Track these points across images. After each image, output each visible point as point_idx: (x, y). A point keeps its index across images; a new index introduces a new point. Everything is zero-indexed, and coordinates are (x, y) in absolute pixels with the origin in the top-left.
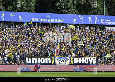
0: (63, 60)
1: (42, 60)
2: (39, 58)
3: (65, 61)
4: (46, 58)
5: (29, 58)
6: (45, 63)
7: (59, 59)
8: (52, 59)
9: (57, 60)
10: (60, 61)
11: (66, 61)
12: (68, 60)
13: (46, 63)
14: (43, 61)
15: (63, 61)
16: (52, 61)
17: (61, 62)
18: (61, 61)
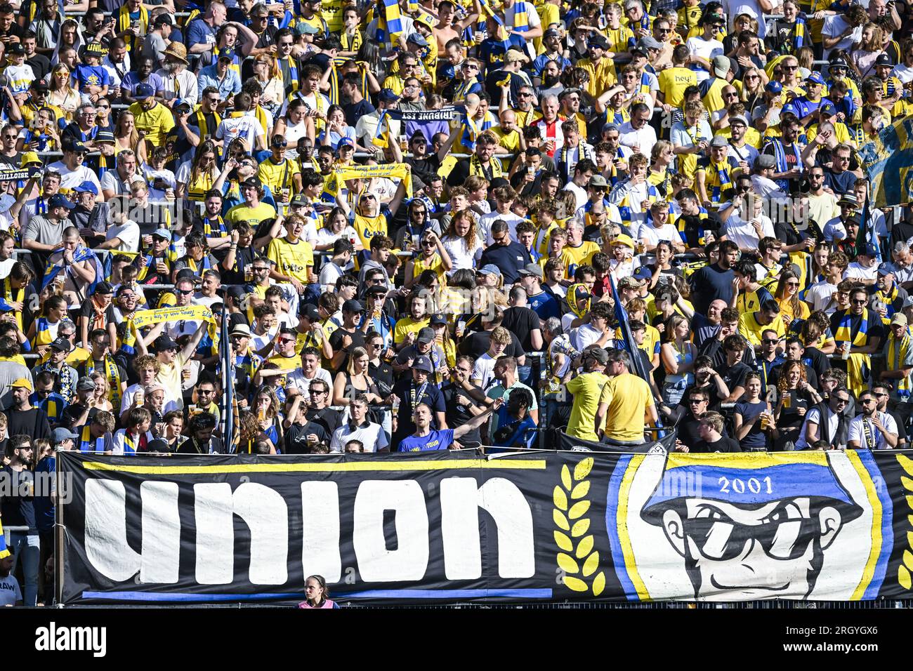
0: (751, 518)
1: (389, 516)
2: (331, 488)
3: (787, 533)
4: (446, 484)
5: (133, 482)
6: (435, 575)
7: (679, 505)
8: (559, 496)
9: (652, 514)
10: (698, 530)
11: (810, 535)
12: (850, 511)
13: (452, 573)
14: (392, 544)
15: (765, 536)
16: (562, 541)
17: (730, 554)
18: (719, 535)
